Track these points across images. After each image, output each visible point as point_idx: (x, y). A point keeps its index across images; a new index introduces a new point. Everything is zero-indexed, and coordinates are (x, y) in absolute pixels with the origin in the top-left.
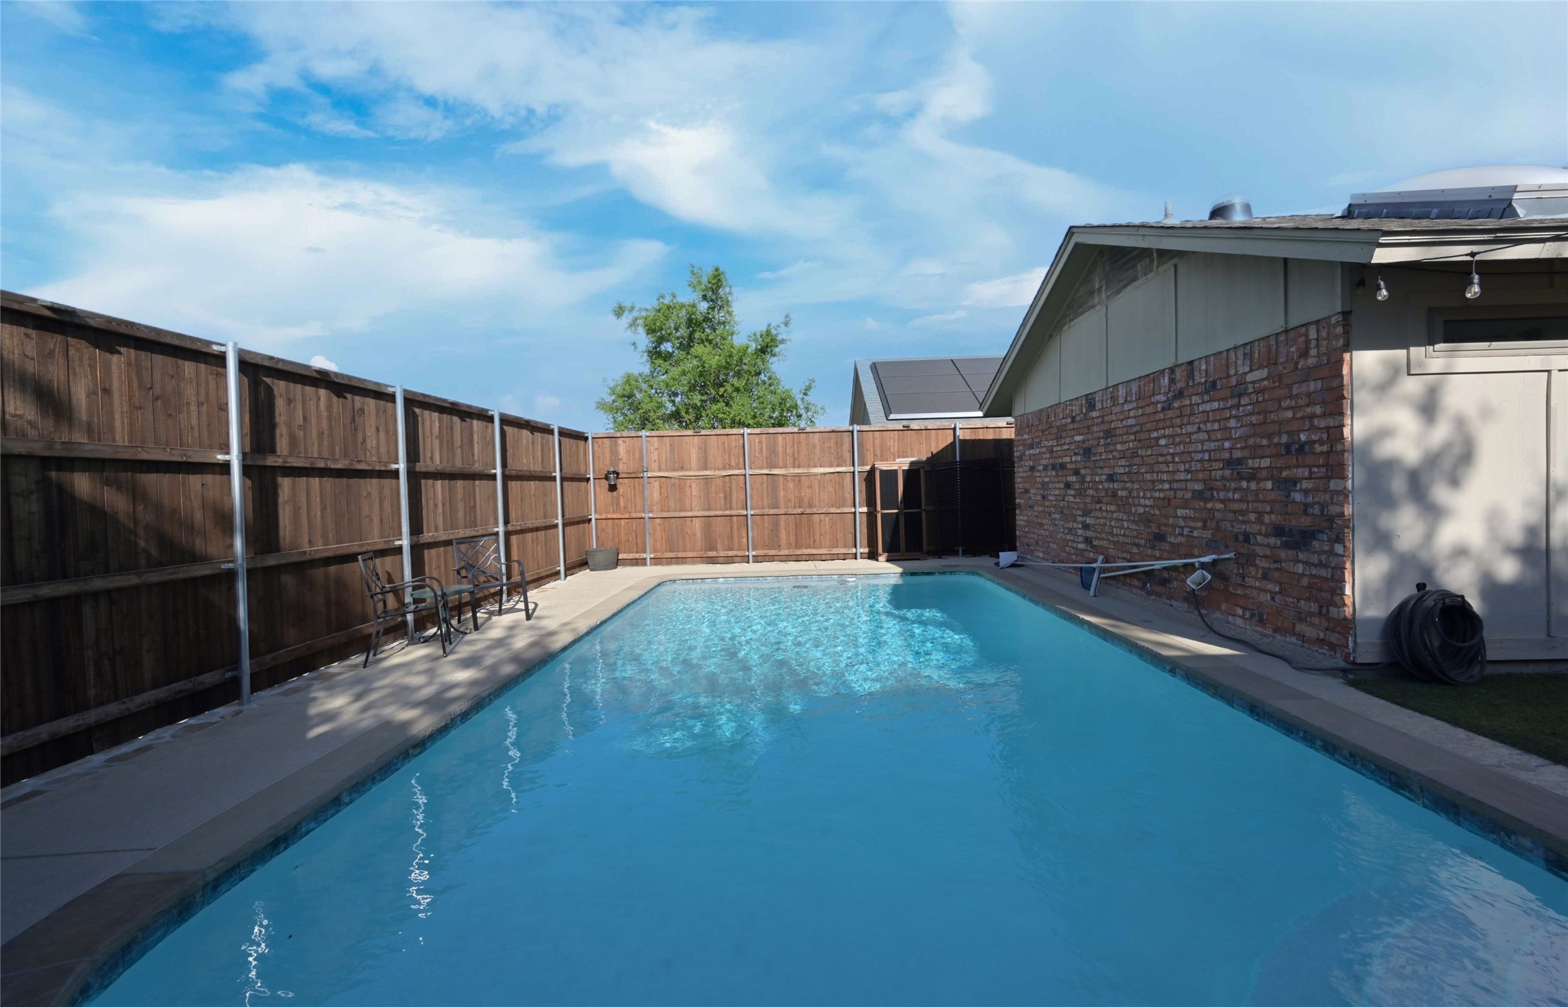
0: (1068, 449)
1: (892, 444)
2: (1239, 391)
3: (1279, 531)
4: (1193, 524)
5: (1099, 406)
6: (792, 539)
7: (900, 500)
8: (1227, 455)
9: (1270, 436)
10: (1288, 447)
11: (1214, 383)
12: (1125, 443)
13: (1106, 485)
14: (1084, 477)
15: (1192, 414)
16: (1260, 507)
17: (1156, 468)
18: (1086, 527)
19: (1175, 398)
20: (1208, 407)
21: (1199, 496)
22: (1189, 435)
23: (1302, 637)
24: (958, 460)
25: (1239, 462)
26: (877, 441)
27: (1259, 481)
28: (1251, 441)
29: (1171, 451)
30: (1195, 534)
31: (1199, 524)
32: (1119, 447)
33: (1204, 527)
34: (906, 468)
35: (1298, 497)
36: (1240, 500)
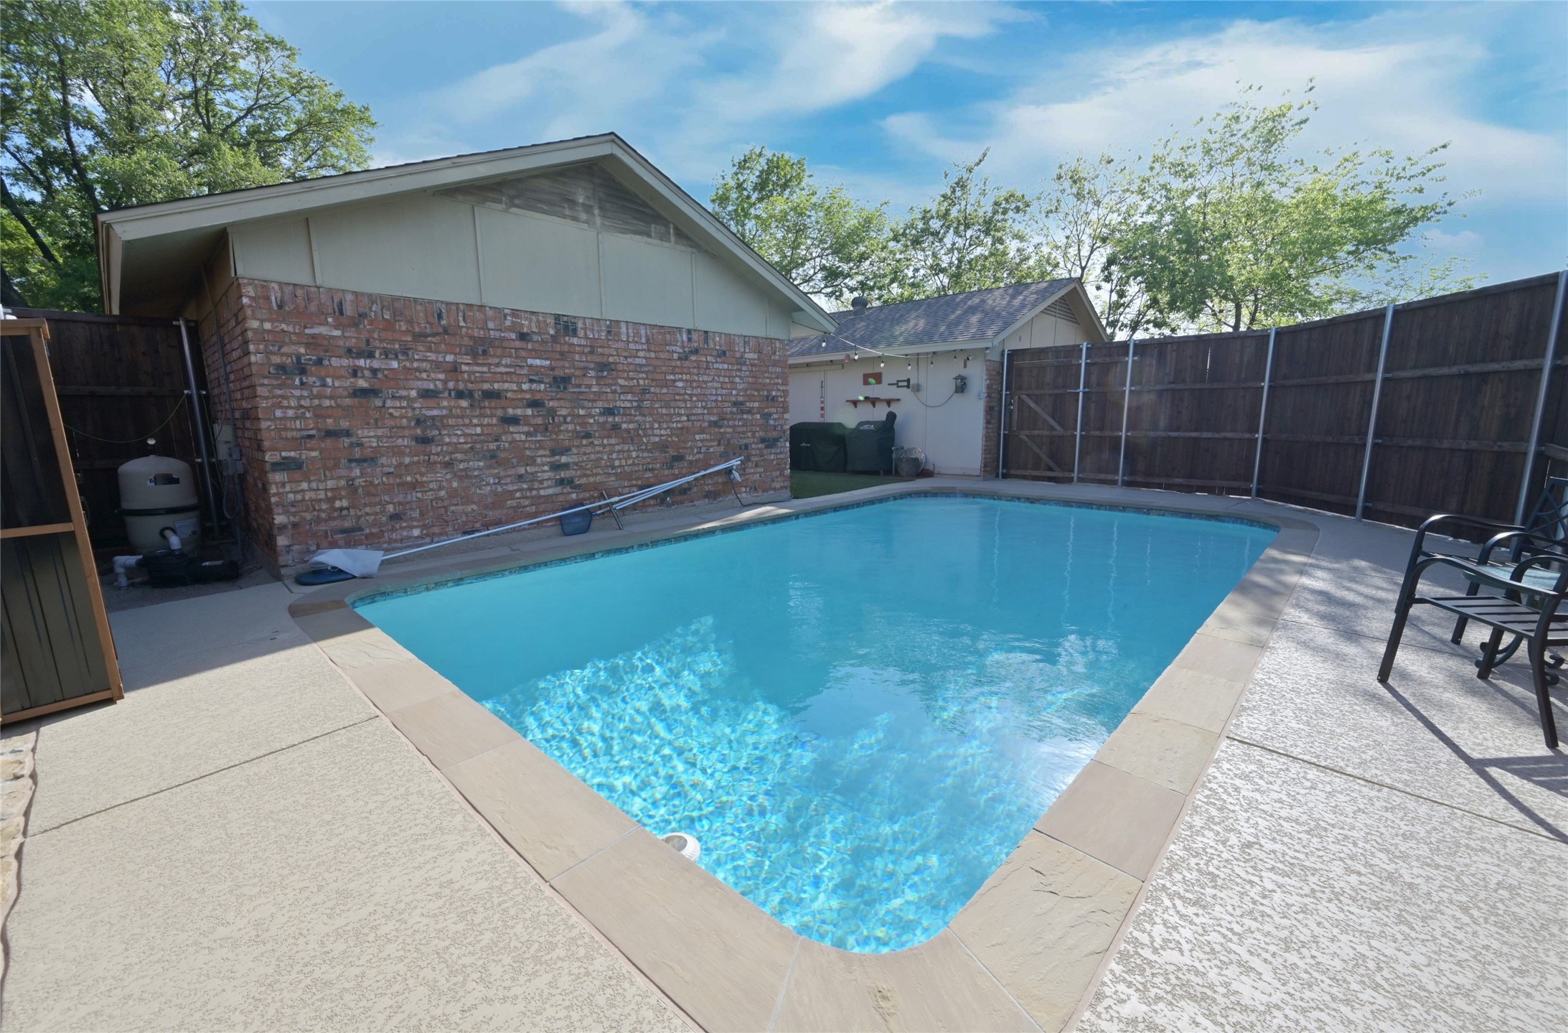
2: (741, 362)
3: (763, 440)
4: (710, 444)
5: (581, 333)
8: (734, 399)
9: (758, 390)
10: (767, 397)
11: (724, 353)
12: (632, 379)
13: (602, 419)
14: (552, 412)
15: (707, 368)
16: (754, 428)
17: (673, 404)
18: (556, 467)
19: (691, 352)
20: (720, 366)
21: (715, 424)
22: (706, 382)
23: (775, 489)
25: (742, 403)
27: (753, 414)
28: (749, 392)
29: (689, 392)
30: (711, 450)
31: (715, 443)
32: (621, 382)
33: (719, 444)
35: (772, 422)
36: (743, 426)
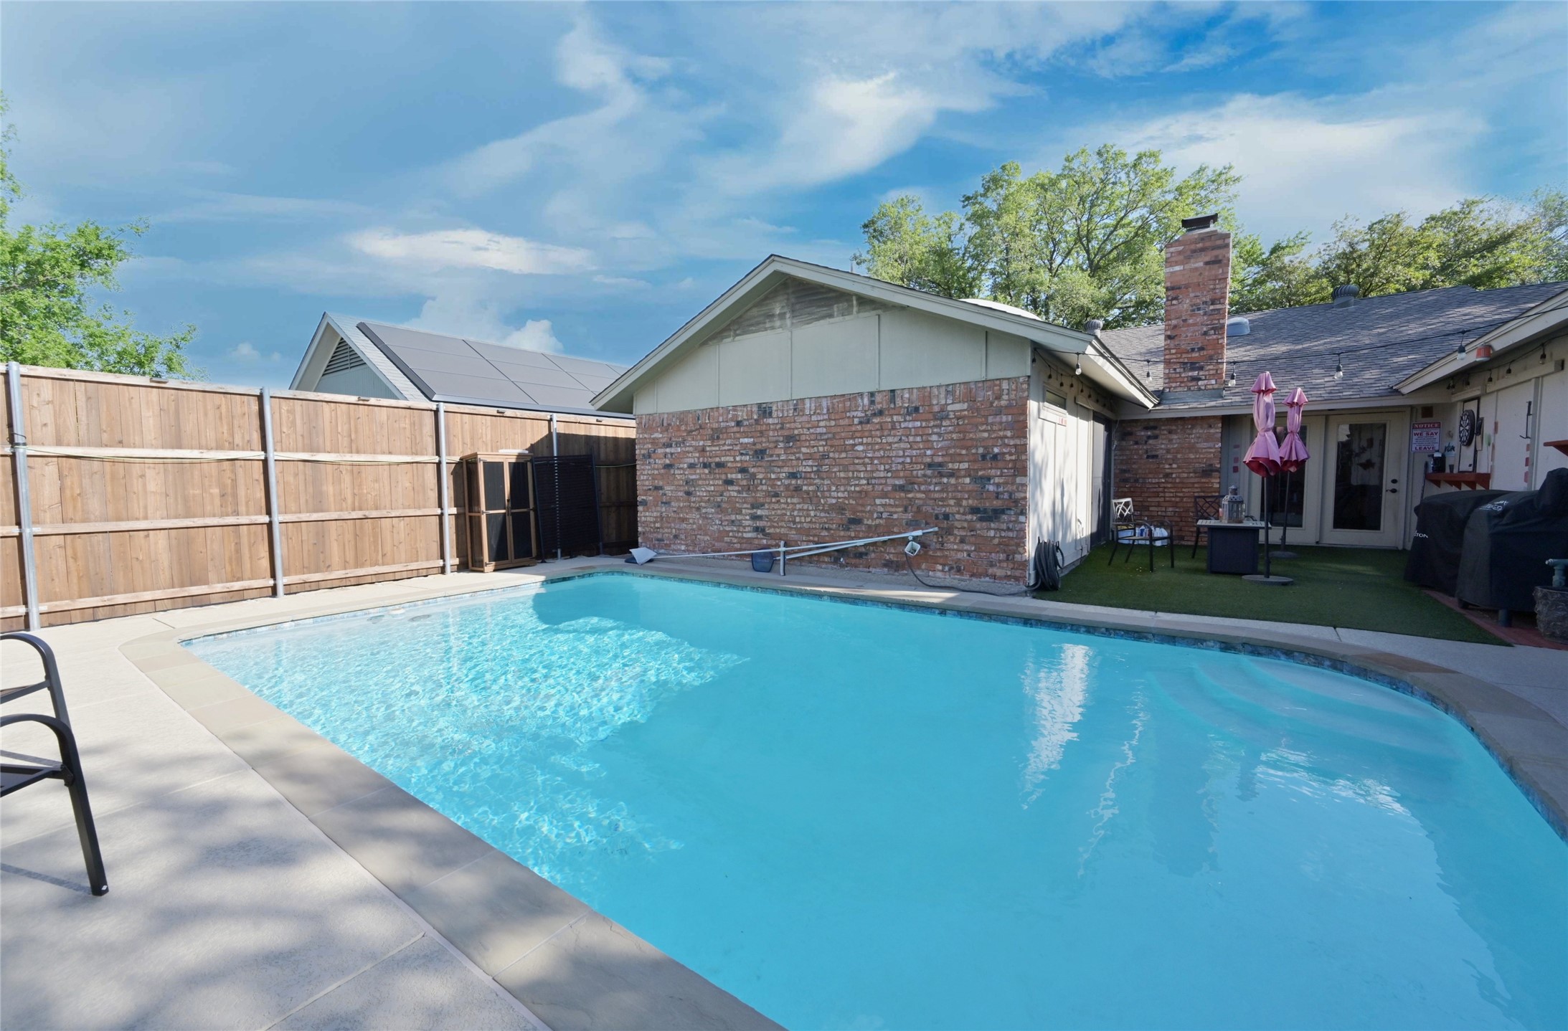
0: (729, 450)
1: (484, 432)
2: (941, 415)
3: (974, 510)
4: (893, 510)
5: (774, 415)
6: (350, 555)
7: (506, 498)
8: (929, 460)
9: (967, 448)
10: (984, 457)
11: (916, 409)
12: (813, 447)
13: (787, 482)
14: (753, 476)
15: (893, 428)
16: (959, 495)
17: (851, 468)
18: (755, 518)
19: (874, 415)
20: (910, 425)
21: (901, 488)
22: (890, 444)
23: (994, 577)
24: (555, 455)
25: (940, 465)
26: (467, 427)
27: (958, 478)
28: (952, 451)
29: (869, 455)
30: (895, 516)
31: (900, 509)
32: (804, 450)
33: (906, 511)
34: (514, 461)
35: (991, 488)
36: (941, 491)
